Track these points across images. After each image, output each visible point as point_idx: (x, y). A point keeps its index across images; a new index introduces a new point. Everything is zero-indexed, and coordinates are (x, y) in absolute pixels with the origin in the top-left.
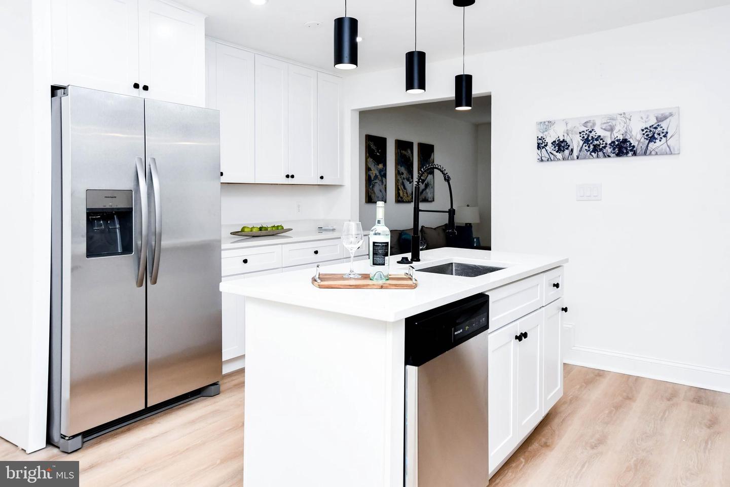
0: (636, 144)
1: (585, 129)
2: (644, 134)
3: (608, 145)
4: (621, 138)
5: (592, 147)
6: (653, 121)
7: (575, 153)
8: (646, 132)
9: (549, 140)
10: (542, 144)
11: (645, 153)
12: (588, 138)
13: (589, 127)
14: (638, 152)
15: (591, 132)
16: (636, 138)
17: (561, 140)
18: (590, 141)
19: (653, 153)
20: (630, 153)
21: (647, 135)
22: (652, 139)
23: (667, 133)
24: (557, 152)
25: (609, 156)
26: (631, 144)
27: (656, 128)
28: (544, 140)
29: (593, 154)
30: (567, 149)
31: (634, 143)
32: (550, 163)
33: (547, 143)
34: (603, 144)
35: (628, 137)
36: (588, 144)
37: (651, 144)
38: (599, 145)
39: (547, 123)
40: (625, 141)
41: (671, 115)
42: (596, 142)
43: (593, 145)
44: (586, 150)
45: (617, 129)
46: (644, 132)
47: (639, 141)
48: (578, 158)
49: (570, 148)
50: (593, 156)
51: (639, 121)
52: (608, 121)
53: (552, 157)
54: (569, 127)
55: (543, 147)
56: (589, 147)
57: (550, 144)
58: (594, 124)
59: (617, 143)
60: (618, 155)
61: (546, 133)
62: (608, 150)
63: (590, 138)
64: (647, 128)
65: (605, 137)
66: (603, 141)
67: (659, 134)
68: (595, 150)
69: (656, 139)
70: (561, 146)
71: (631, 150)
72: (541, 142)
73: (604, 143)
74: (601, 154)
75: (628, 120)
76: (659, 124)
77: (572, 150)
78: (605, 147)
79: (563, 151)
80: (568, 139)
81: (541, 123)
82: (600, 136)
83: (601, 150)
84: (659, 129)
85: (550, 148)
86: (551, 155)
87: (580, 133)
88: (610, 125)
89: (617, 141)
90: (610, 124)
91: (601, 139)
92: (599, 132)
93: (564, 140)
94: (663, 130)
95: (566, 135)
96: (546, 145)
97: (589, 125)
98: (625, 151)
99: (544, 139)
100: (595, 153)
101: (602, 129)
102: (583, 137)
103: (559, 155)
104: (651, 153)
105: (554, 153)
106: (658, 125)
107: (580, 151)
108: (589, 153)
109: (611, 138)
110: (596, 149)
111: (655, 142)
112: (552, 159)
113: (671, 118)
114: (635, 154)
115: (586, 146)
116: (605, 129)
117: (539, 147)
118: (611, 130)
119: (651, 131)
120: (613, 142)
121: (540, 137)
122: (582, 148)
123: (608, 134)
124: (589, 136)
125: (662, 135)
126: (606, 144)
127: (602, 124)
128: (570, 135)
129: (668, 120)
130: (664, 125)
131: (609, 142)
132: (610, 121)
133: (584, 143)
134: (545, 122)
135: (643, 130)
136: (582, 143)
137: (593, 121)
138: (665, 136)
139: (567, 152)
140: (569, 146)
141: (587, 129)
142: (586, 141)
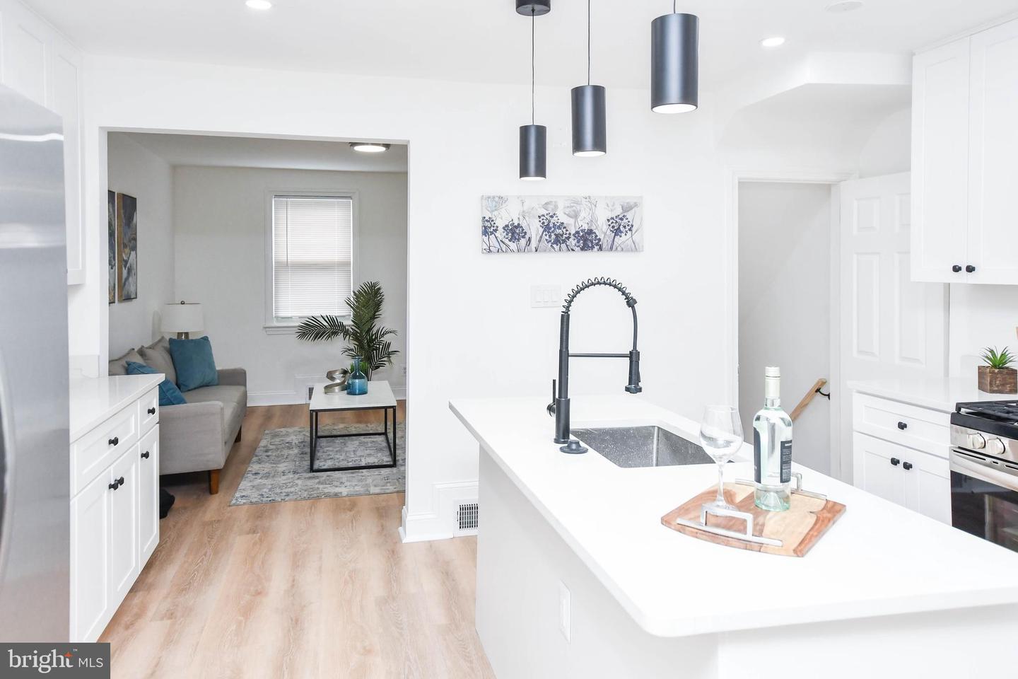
0: (602, 238)
1: (545, 212)
2: (609, 225)
3: (572, 236)
4: (586, 227)
5: (553, 236)
6: (619, 211)
7: (534, 244)
8: (612, 223)
9: (500, 223)
10: (490, 228)
11: (611, 248)
12: (548, 224)
13: (550, 209)
14: (604, 247)
15: (552, 217)
16: (602, 231)
17: (516, 224)
18: (550, 228)
19: (619, 249)
20: (597, 248)
21: (613, 227)
22: (617, 232)
23: (632, 226)
24: (510, 241)
25: (573, 250)
26: (596, 236)
27: (622, 219)
28: (492, 223)
29: (554, 246)
30: (523, 237)
31: (600, 236)
32: (501, 255)
33: (497, 227)
34: (566, 234)
35: (593, 228)
36: (549, 232)
37: (617, 237)
38: (562, 236)
39: (497, 199)
40: (590, 232)
41: (636, 205)
42: (558, 231)
43: (555, 234)
44: (547, 240)
45: (582, 215)
46: (610, 223)
47: (605, 234)
48: (536, 251)
49: (527, 237)
50: (554, 248)
51: (605, 208)
52: (572, 205)
53: (504, 247)
54: (525, 208)
55: (492, 233)
56: (550, 236)
57: (500, 229)
58: (556, 207)
59: (581, 234)
60: (582, 249)
61: (496, 213)
62: (572, 242)
63: (551, 225)
64: (612, 218)
65: (569, 224)
66: (567, 230)
67: (625, 227)
68: (557, 241)
69: (621, 232)
70: (515, 232)
71: (597, 244)
72: (489, 225)
73: (568, 232)
74: (563, 246)
75: (593, 206)
76: (625, 214)
77: (530, 240)
78: (568, 238)
79: (519, 240)
80: (524, 225)
81: (489, 198)
82: (563, 223)
83: (564, 241)
84: (625, 221)
85: (501, 234)
86: (501, 244)
87: (539, 217)
88: (574, 211)
89: (582, 231)
90: (574, 208)
91: (565, 228)
92: (562, 218)
93: (519, 224)
94: (629, 222)
95: (521, 218)
96: (496, 230)
97: (550, 207)
98: (590, 245)
99: (492, 221)
100: (557, 245)
101: (565, 214)
102: (543, 223)
103: (513, 246)
104: (617, 249)
105: (507, 241)
106: (624, 216)
107: (540, 241)
108: (550, 244)
109: (575, 226)
110: (559, 240)
111: (621, 236)
112: (504, 249)
113: (635, 209)
114: (601, 249)
115: (546, 235)
116: (568, 215)
117: (485, 232)
118: (575, 216)
119: (616, 222)
120: (577, 232)
121: (487, 218)
122: (541, 237)
123: (572, 221)
124: (549, 222)
125: (628, 228)
126: (570, 234)
127: (565, 208)
128: (527, 218)
129: (633, 211)
130: (629, 215)
131: (573, 232)
132: (575, 205)
133: (545, 231)
134: (494, 198)
135: (608, 220)
136: (541, 230)
137: (555, 202)
138: (630, 230)
139: (523, 242)
140: (525, 233)
141: (548, 212)
142: (547, 228)
